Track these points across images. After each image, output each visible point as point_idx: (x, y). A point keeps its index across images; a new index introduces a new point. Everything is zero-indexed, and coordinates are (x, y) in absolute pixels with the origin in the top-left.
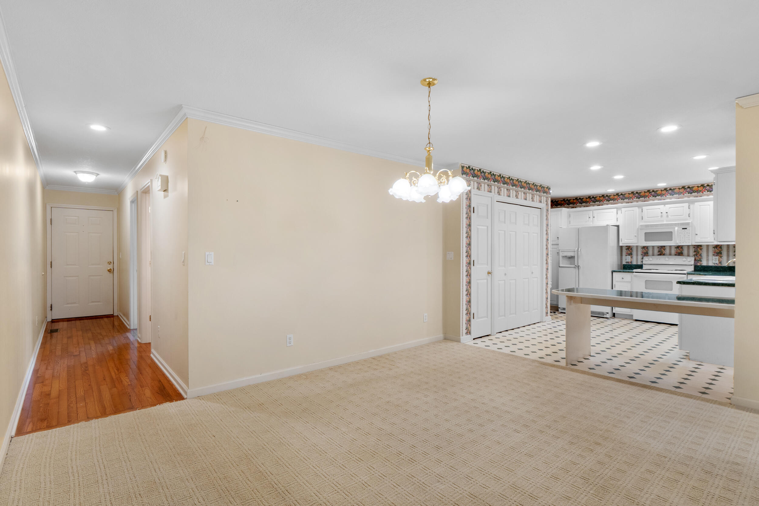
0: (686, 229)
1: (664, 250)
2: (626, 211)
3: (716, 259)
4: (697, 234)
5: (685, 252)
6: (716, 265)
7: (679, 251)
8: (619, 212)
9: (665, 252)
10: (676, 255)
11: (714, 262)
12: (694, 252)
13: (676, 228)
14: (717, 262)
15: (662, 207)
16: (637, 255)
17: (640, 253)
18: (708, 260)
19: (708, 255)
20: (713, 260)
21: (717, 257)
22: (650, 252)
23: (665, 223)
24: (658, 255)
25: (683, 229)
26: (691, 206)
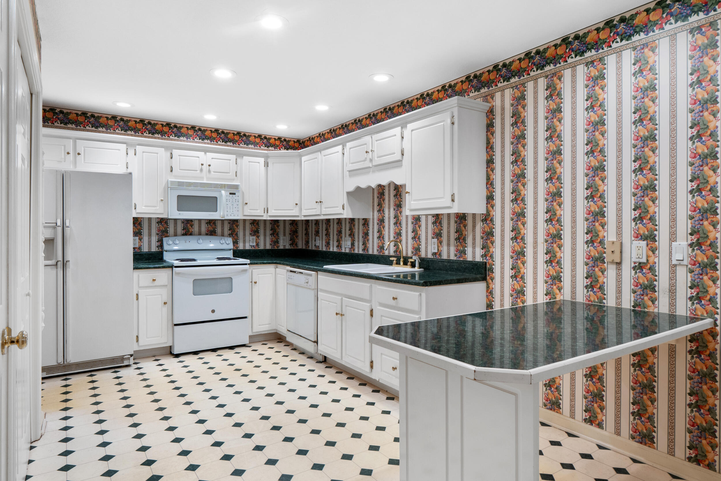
0: (234, 194)
1: (192, 226)
2: (143, 152)
3: (253, 239)
4: (246, 204)
5: (219, 230)
6: (253, 248)
7: (211, 229)
8: (131, 152)
9: (193, 230)
10: (207, 234)
11: (251, 244)
12: (229, 230)
13: (223, 192)
14: (255, 244)
15: (201, 154)
16: (150, 235)
17: (154, 231)
18: (244, 242)
19: (244, 235)
20: (250, 241)
21: (255, 237)
22: (171, 230)
23: (205, 181)
24: (183, 235)
25: (231, 194)
26: (239, 160)
